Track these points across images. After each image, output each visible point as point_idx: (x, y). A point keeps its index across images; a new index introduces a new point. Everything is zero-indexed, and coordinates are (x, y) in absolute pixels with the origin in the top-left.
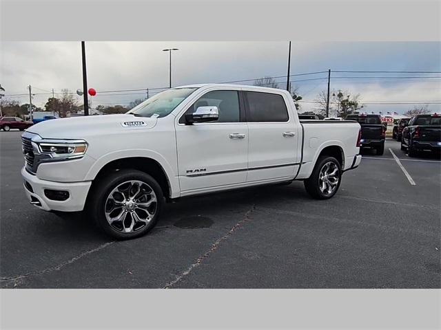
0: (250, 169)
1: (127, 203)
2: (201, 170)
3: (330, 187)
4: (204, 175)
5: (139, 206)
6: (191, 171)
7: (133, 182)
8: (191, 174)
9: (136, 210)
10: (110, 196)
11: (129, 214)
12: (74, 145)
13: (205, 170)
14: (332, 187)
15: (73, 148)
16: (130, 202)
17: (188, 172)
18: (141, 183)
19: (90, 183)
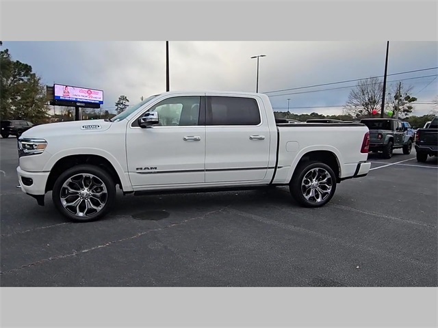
0: (207, 170)
1: (82, 192)
2: (151, 168)
3: (320, 196)
4: (155, 173)
5: (93, 195)
6: (141, 169)
7: (84, 175)
8: (142, 171)
9: (91, 199)
10: (65, 185)
11: (84, 201)
12: (37, 144)
13: (156, 168)
14: (323, 195)
15: (36, 145)
16: (85, 191)
17: (137, 169)
18: (92, 176)
19: (48, 174)
